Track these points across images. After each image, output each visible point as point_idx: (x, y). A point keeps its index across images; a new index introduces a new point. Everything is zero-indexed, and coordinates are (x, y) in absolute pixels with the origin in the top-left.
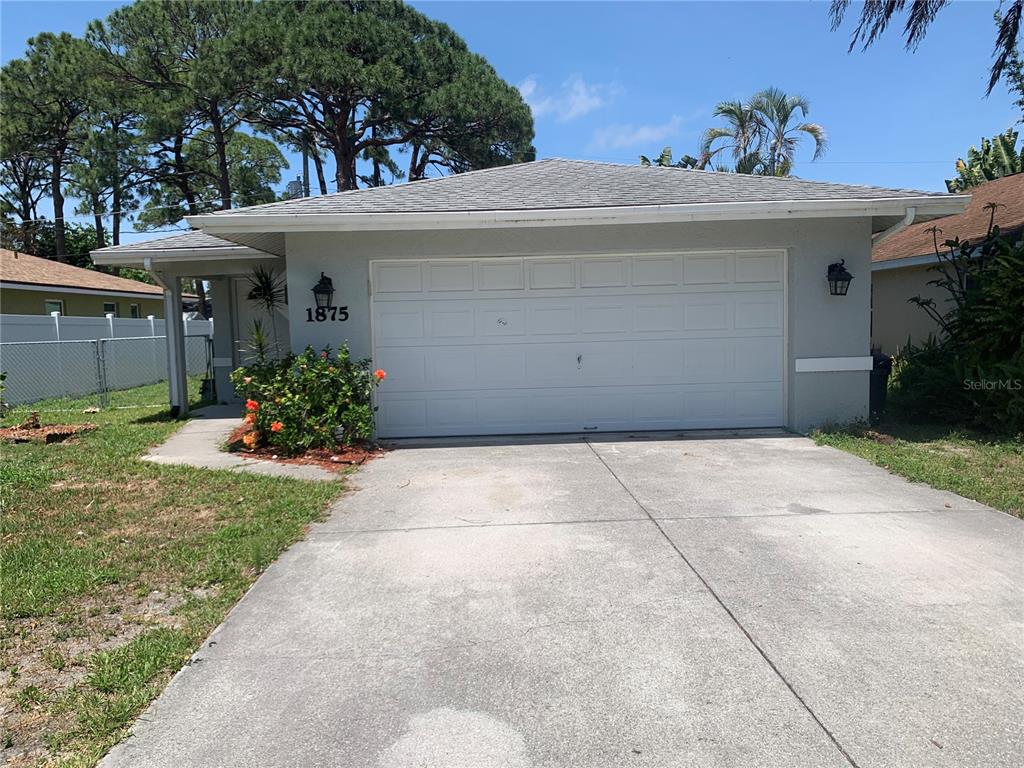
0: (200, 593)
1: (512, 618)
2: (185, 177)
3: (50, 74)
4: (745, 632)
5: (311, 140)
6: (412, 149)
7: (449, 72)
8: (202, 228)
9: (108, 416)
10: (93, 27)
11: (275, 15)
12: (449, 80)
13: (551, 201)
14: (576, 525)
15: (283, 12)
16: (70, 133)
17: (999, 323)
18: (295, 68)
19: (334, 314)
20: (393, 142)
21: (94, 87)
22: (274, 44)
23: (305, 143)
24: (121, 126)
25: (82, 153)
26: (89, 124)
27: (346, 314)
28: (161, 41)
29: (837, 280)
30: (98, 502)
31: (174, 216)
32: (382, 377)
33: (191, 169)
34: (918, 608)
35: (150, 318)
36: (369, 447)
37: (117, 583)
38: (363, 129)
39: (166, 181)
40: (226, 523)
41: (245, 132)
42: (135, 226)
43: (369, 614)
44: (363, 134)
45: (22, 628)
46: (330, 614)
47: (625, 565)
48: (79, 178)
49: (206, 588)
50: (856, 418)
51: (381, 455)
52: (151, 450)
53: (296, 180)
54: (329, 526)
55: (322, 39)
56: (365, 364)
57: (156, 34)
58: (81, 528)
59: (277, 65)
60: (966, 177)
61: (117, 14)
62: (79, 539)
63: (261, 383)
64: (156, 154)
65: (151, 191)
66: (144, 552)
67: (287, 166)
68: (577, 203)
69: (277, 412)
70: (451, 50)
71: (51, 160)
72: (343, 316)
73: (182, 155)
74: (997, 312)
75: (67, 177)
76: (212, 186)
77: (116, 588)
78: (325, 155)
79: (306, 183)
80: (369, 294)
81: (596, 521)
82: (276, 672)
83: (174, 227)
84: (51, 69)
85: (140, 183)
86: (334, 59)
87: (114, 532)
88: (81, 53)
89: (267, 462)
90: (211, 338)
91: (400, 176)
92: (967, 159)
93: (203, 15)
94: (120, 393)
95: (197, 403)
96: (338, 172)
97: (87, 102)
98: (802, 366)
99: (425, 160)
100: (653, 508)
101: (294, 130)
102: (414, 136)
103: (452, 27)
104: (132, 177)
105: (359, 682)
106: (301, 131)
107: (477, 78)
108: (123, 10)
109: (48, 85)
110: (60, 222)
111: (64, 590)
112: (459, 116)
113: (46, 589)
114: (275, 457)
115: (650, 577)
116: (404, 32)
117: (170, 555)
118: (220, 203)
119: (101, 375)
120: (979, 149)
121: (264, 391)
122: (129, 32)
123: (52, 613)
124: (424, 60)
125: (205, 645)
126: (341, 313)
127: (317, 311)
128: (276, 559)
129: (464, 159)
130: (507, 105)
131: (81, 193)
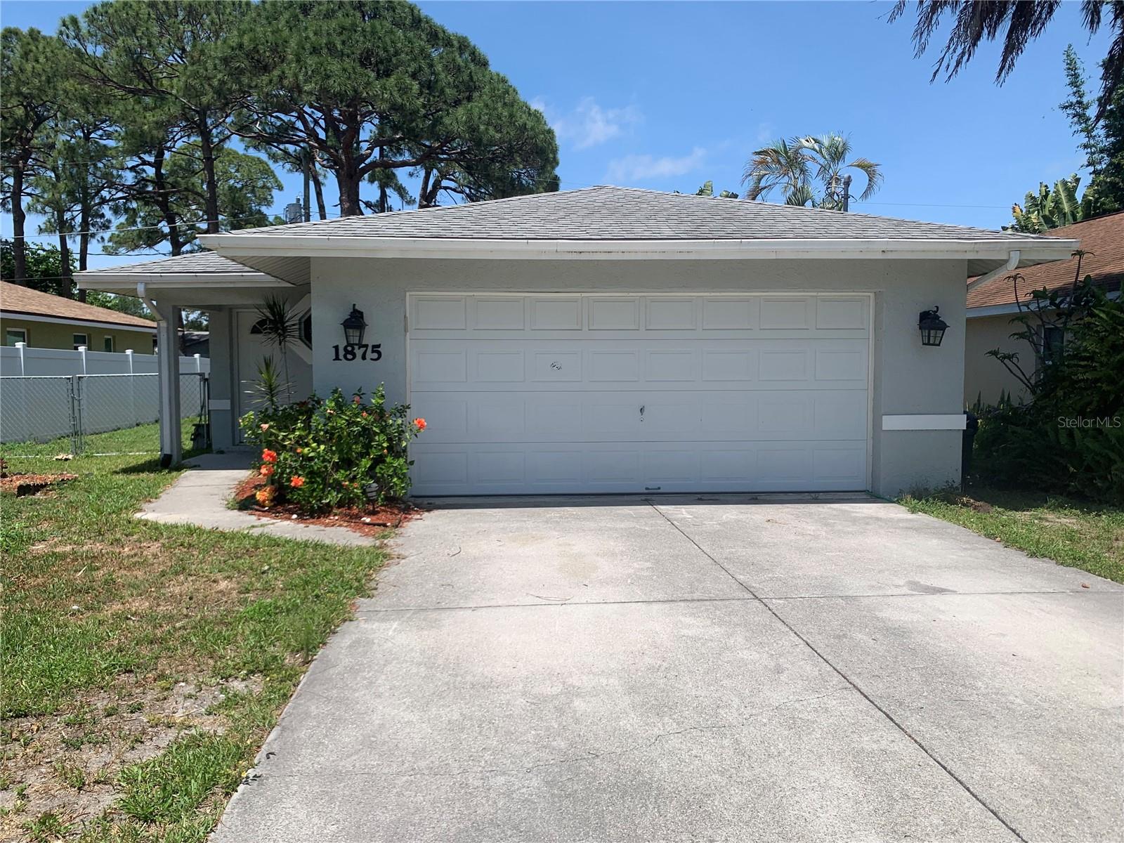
0: (237, 686)
1: (632, 722)
2: (165, 196)
3: (15, 74)
4: (916, 741)
5: (313, 160)
6: (423, 173)
7: (469, 89)
8: (216, 249)
9: (84, 463)
10: (67, 23)
11: (276, 19)
12: (469, 99)
13: (616, 231)
14: (673, 605)
15: (286, 15)
16: (35, 141)
17: (1097, 380)
18: (301, 78)
19: (366, 351)
20: (404, 164)
21: (65, 91)
22: (276, 50)
23: (303, 162)
24: (92, 135)
25: (49, 165)
26: (56, 132)
27: (380, 354)
28: (145, 42)
29: (930, 329)
30: (92, 569)
31: (151, 238)
32: (422, 426)
33: (173, 187)
34: (1104, 712)
35: (129, 352)
36: (403, 506)
37: (131, 671)
38: (372, 149)
39: (143, 199)
40: (251, 596)
41: (234, 148)
42: (105, 248)
43: (456, 716)
44: (371, 154)
45: (21, 732)
46: (408, 716)
47: (745, 655)
48: (44, 191)
49: (243, 680)
50: (947, 482)
51: (418, 516)
52: (145, 506)
53: (295, 202)
54: (379, 603)
55: (331, 47)
56: (402, 411)
57: (139, 34)
58: (75, 601)
59: (279, 73)
60: (1023, 223)
61: (95, 10)
62: (73, 614)
63: (280, 430)
64: (133, 169)
65: (127, 210)
66: (158, 632)
67: (280, 188)
68: (647, 234)
69: (297, 464)
70: (472, 66)
71: (11, 171)
72: (375, 355)
73: (163, 171)
74: (1095, 369)
75: (28, 191)
76: (194, 207)
77: (132, 679)
78: (325, 176)
79: (307, 207)
80: (406, 331)
81: (693, 600)
82: (359, 793)
83: (152, 252)
84: (16, 69)
85: (114, 200)
86: (345, 70)
87: (117, 607)
88: (52, 52)
89: (286, 523)
90: (207, 376)
91: (411, 202)
92: (1023, 205)
93: (193, 14)
94: (93, 437)
95: (188, 451)
96: (341, 196)
97: (56, 107)
98: (890, 423)
99: (437, 186)
100: (754, 585)
101: (291, 148)
102: (427, 160)
103: (473, 41)
104: (105, 193)
105: (468, 808)
106: (298, 148)
107: (500, 97)
108: (103, 6)
109: (13, 86)
110: (20, 243)
111: (67, 682)
112: (481, 140)
113: (43, 679)
114: (295, 516)
115: (779, 670)
116: (422, 43)
117: (192, 638)
118: (204, 226)
119: (75, 417)
120: (1036, 195)
121: (283, 440)
122: (108, 30)
123: (57, 712)
124: (443, 76)
125: (260, 756)
126: (373, 352)
127: (345, 349)
128: (325, 644)
129: (480, 186)
130: (532, 129)
131: (47, 209)
